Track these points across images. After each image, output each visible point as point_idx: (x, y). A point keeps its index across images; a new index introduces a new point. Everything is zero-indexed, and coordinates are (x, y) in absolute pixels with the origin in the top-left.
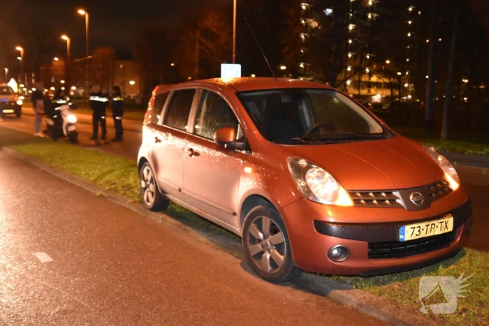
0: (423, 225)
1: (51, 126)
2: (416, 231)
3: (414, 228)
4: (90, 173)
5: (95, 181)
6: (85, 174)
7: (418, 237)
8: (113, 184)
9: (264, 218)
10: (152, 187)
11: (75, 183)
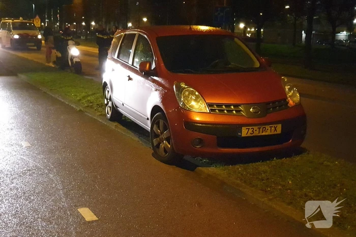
0: (256, 128)
1: (60, 58)
2: (250, 131)
3: (249, 129)
4: (78, 94)
5: (80, 100)
6: (74, 96)
7: (252, 135)
8: (91, 103)
9: (160, 120)
10: (110, 103)
11: (65, 102)
